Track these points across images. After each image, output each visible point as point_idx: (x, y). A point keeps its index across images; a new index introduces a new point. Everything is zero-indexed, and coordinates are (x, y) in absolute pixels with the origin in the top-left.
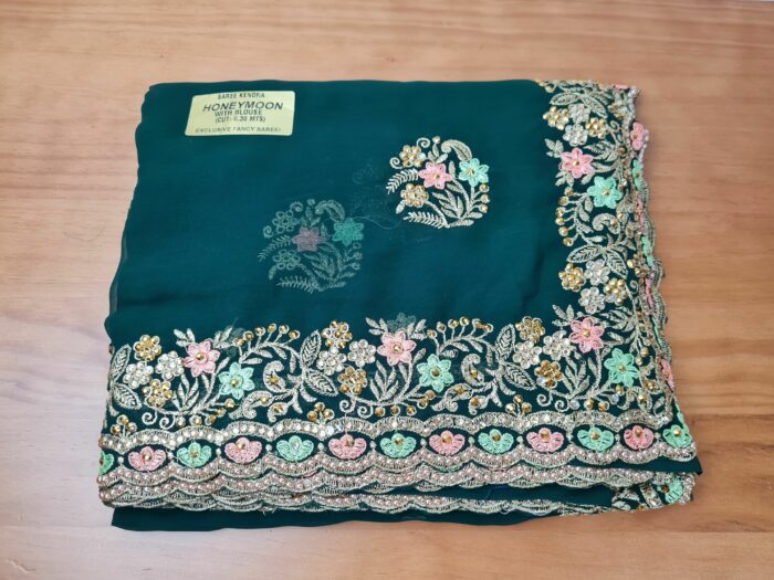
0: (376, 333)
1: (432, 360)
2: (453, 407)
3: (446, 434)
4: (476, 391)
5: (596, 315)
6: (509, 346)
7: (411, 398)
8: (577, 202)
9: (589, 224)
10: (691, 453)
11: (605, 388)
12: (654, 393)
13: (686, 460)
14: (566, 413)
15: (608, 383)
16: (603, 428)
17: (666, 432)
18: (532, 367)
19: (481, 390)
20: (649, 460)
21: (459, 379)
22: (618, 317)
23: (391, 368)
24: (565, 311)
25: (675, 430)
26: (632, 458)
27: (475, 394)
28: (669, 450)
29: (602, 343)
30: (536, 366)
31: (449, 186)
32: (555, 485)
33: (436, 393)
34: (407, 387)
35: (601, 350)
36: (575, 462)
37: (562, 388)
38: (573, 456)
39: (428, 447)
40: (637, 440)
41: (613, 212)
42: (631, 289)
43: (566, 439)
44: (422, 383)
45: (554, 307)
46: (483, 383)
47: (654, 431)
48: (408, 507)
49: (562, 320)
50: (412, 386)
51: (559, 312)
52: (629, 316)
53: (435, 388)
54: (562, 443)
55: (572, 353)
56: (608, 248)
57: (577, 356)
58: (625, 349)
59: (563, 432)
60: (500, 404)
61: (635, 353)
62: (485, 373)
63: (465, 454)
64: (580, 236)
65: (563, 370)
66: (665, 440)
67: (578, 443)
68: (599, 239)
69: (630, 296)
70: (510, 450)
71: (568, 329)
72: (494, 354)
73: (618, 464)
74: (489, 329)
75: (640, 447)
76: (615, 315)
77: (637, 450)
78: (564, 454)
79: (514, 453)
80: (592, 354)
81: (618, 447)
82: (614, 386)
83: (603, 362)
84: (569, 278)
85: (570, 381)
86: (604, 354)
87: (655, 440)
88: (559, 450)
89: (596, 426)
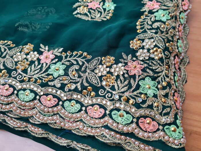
0: (42, 50)
1: (58, 64)
2: (59, 85)
3: (50, 97)
4: (72, 81)
5: (142, 61)
6: (95, 65)
7: (42, 77)
8: (148, 18)
9: (151, 25)
10: (181, 144)
11: (135, 93)
12: (165, 104)
13: (176, 147)
14: (110, 100)
15: (138, 91)
16: (127, 113)
17: (167, 127)
18: (102, 76)
19: (74, 81)
20: (152, 139)
21: (66, 74)
22: (153, 64)
23: (40, 64)
24: (127, 56)
25: (172, 128)
26: (141, 134)
27: (71, 82)
28: (166, 137)
29: (141, 72)
30: (104, 76)
31: (97, 9)
32: (93, 137)
33: (54, 77)
34: (42, 72)
35: (139, 76)
36: (106, 127)
37: (113, 88)
38: (106, 123)
39: (39, 100)
40: (147, 126)
41: (164, 23)
42: (165, 54)
43: (105, 113)
44: (49, 72)
45: (123, 54)
46: (76, 78)
47: (159, 124)
48: (25, 129)
49: (124, 59)
50: (45, 72)
51: (124, 56)
52: (160, 65)
53: (54, 75)
54: (102, 114)
55: (124, 74)
56: (158, 35)
57: (126, 76)
58: (154, 79)
59: (105, 109)
60: (80, 89)
61: (159, 83)
62: (79, 74)
63: (55, 109)
64: (145, 30)
65: (116, 80)
66: (164, 131)
67: (111, 117)
68: (154, 31)
69: (164, 58)
70: (77, 113)
71: (126, 64)
72: (87, 67)
73: (131, 135)
74: (89, 57)
75: (148, 130)
76: (152, 62)
77: (146, 131)
78: (102, 120)
79: (78, 115)
80: (134, 77)
81: (134, 125)
82: (141, 93)
83: (138, 81)
84: (134, 44)
85: (118, 86)
86: (141, 77)
87: (158, 130)
88: (100, 118)
89: (124, 111)
